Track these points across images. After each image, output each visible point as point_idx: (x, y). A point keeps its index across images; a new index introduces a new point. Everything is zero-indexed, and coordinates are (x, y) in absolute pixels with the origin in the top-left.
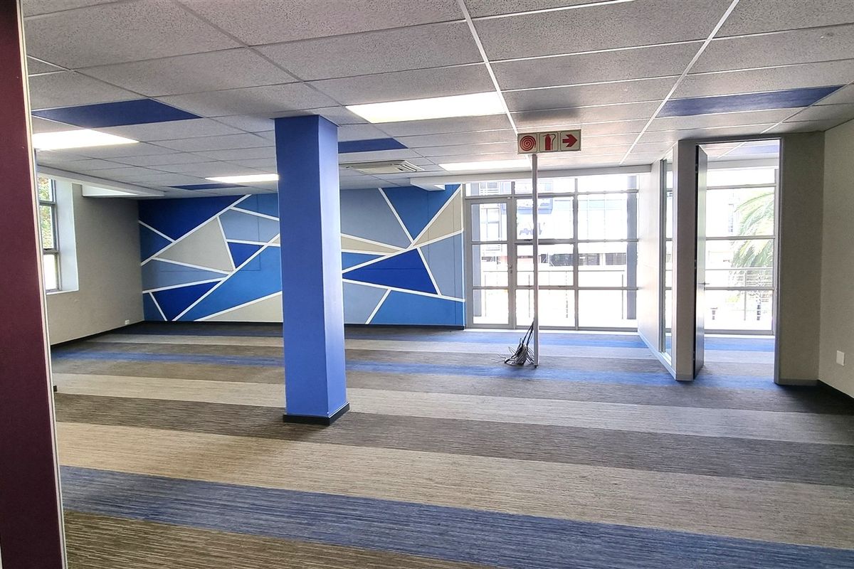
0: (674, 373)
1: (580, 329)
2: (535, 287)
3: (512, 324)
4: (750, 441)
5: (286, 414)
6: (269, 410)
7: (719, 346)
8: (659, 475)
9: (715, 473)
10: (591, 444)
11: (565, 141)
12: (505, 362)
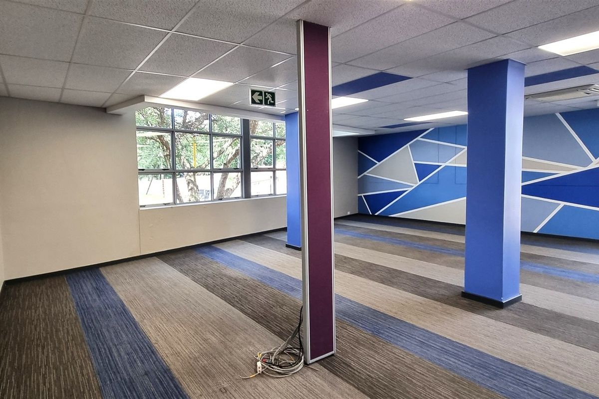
5: (463, 291)
6: (450, 286)
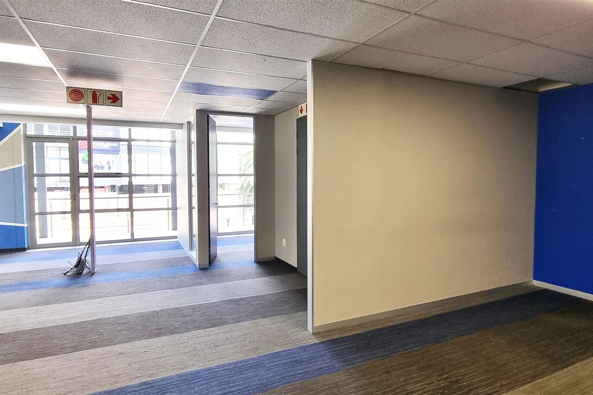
0: (197, 264)
1: (135, 240)
2: (91, 211)
3: (76, 242)
4: (237, 300)
7: (228, 243)
8: (178, 336)
9: (214, 325)
10: (130, 326)
11: (109, 98)
12: (65, 274)
